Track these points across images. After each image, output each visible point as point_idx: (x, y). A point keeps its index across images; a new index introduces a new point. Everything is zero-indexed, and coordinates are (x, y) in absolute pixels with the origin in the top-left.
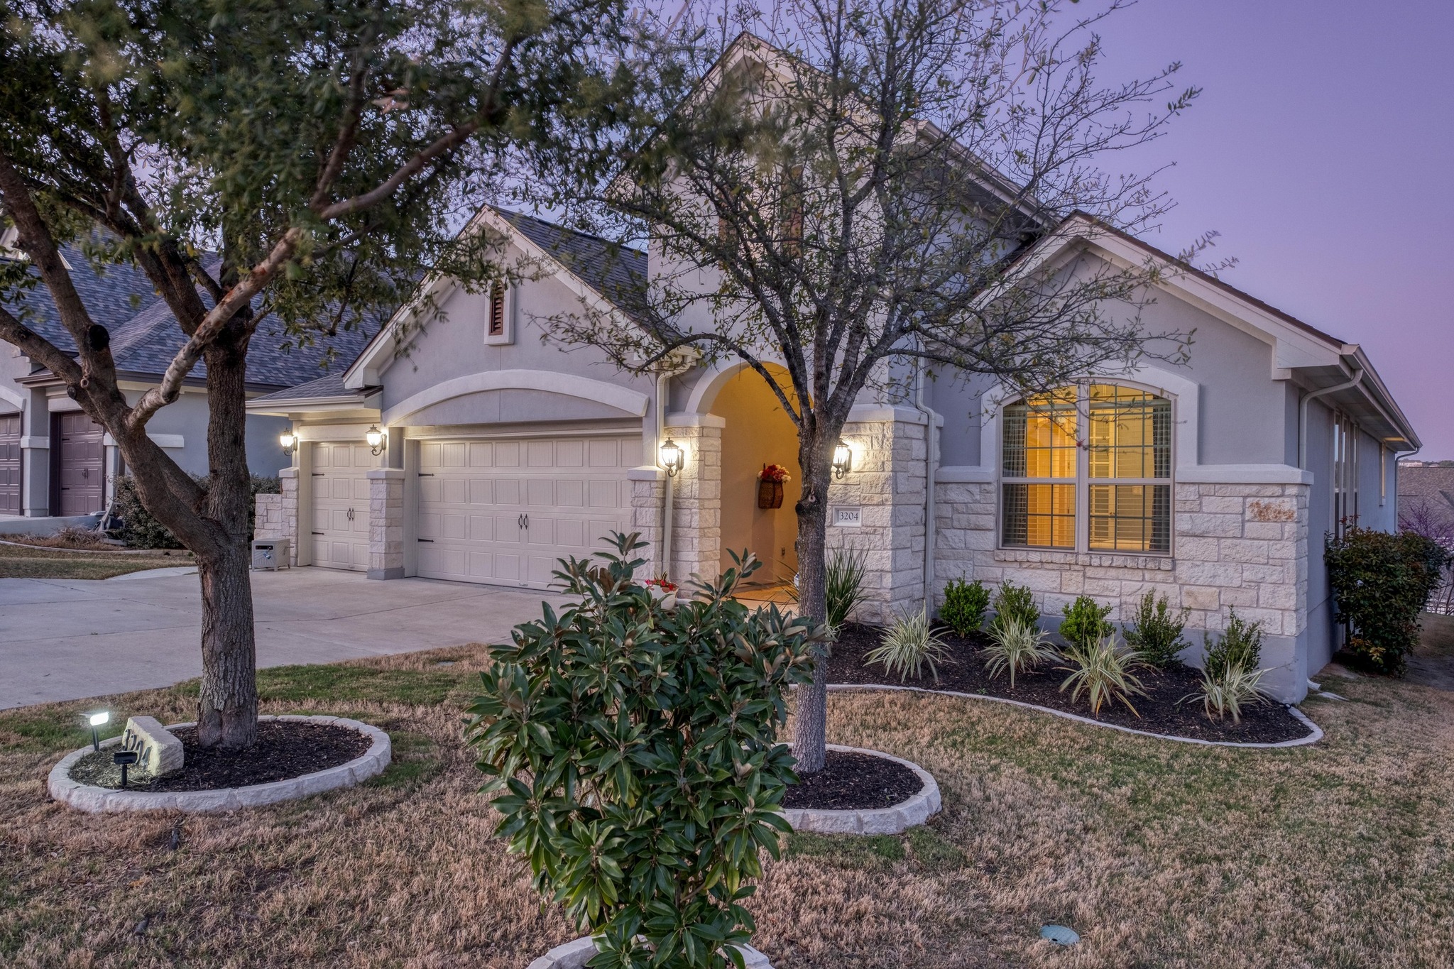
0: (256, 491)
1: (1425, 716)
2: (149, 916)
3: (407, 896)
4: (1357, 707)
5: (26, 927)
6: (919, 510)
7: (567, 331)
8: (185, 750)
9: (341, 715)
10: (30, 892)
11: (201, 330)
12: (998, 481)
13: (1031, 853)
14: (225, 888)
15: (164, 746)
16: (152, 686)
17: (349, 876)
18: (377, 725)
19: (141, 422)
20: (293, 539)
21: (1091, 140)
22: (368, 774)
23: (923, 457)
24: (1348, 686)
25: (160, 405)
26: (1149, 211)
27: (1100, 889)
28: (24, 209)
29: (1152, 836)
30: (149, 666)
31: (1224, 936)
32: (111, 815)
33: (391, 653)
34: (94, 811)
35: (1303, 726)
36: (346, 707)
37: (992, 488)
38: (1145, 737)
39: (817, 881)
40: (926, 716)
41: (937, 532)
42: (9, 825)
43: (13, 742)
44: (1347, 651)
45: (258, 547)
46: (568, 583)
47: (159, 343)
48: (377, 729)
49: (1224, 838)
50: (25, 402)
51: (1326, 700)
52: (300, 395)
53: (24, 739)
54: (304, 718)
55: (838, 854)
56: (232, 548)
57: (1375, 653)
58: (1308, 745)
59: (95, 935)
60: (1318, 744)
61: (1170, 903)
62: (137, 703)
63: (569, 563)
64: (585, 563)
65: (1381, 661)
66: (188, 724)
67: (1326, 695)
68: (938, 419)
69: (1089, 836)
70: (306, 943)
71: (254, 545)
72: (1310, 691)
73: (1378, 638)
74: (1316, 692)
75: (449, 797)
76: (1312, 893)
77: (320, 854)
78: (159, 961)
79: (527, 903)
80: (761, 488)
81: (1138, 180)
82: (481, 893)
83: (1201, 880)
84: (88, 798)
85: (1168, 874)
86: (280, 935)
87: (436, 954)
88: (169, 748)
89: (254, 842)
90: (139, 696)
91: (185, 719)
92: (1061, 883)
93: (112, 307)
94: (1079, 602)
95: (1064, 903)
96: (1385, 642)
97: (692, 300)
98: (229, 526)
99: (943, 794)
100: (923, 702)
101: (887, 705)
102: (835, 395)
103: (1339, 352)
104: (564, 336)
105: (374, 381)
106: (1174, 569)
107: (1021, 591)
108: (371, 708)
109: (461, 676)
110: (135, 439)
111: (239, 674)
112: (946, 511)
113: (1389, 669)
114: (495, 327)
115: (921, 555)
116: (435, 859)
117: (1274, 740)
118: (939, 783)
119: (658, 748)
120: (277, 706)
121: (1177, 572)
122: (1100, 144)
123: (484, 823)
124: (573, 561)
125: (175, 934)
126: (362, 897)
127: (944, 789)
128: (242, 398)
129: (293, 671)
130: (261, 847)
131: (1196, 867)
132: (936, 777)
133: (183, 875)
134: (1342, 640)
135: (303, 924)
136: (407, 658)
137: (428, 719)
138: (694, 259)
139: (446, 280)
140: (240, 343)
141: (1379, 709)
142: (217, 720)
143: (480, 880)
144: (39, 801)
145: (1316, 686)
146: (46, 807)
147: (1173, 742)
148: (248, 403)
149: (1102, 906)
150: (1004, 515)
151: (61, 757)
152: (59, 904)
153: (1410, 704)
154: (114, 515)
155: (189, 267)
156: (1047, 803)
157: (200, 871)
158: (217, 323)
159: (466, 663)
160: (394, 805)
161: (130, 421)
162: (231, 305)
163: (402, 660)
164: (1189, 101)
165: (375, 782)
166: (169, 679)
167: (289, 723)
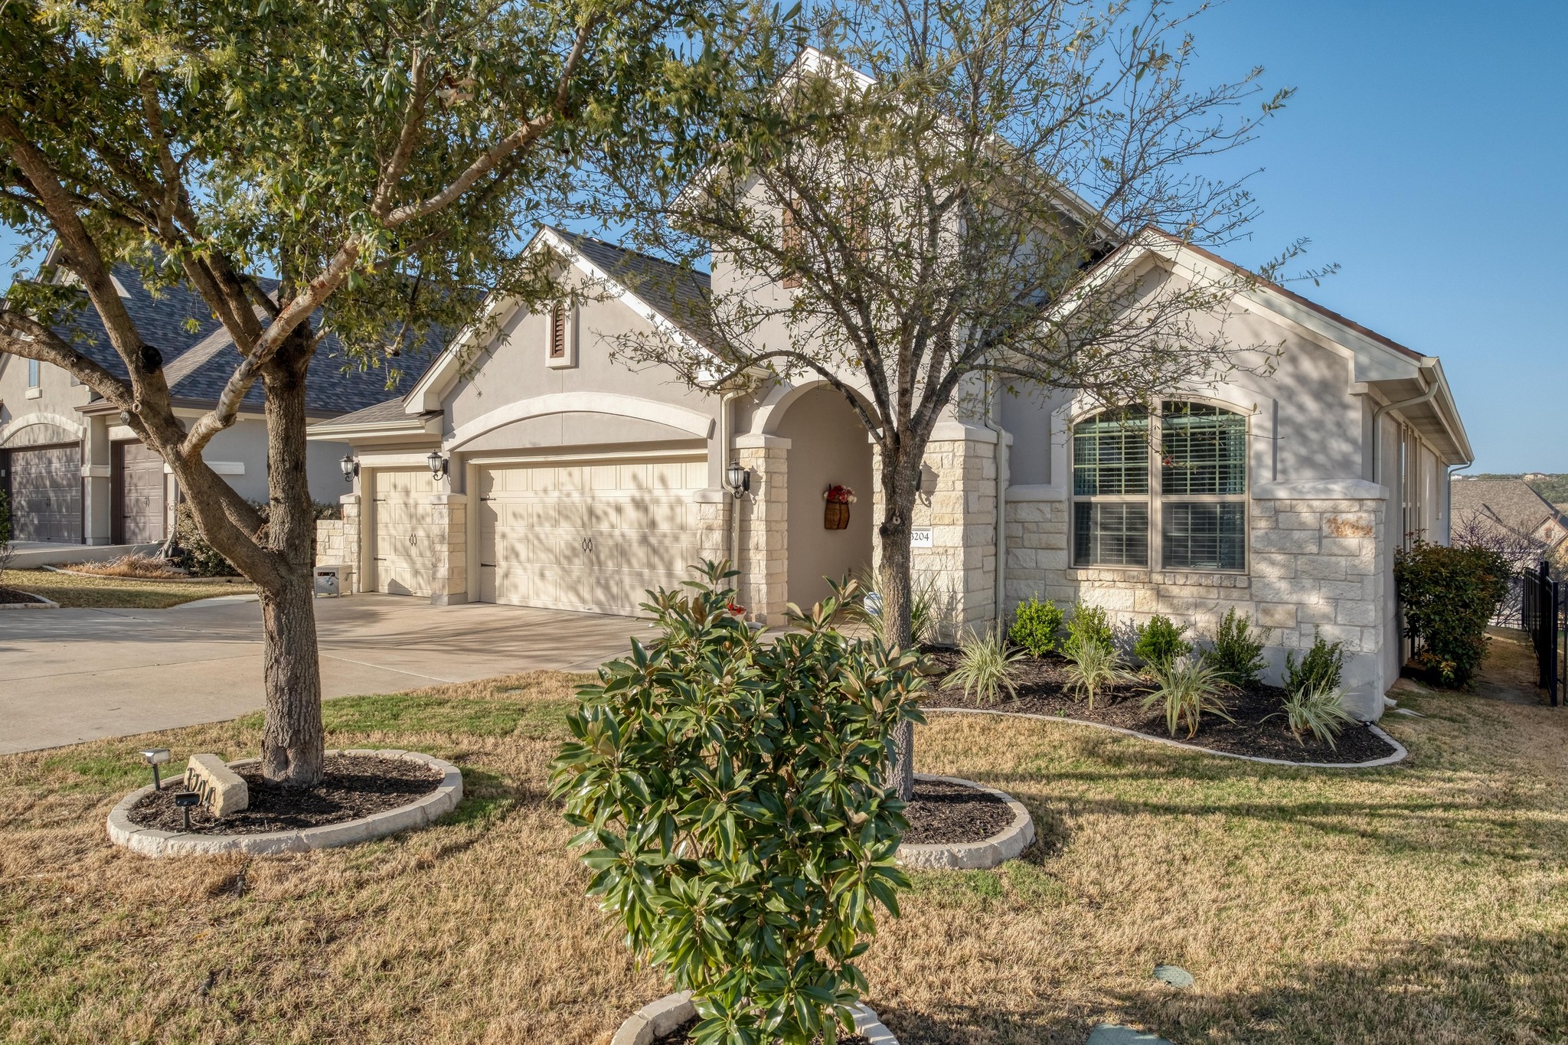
0: (317, 518)
1: (1503, 731)
2: (213, 975)
3: (486, 947)
4: (1434, 722)
5: (82, 988)
6: (991, 531)
7: (636, 350)
8: (249, 789)
9: (409, 749)
10: (87, 948)
11: (257, 349)
12: (1069, 500)
13: (1133, 887)
14: (294, 941)
15: (228, 786)
16: (215, 719)
17: (424, 925)
18: (449, 758)
19: (197, 448)
20: (355, 564)
21: (1181, 145)
22: (440, 811)
23: (993, 476)
24: (1423, 703)
25: (216, 430)
26: (1234, 220)
27: (1209, 925)
28: (68, 223)
29: (1255, 866)
30: (212, 698)
31: (1346, 975)
32: (172, 860)
33: (459, 681)
34: (155, 856)
35: (1386, 744)
36: (414, 739)
37: (1065, 506)
38: (1231, 759)
39: (915, 922)
40: (1007, 740)
41: (1007, 552)
42: (64, 874)
43: (70, 782)
44: (1414, 665)
45: (321, 574)
46: (656, 616)
47: (218, 370)
48: (447, 763)
49: (1327, 866)
50: (85, 430)
51: (1404, 717)
52: (360, 420)
53: (83, 778)
54: (371, 753)
55: (935, 892)
56: (294, 578)
57: (1447, 668)
58: (1394, 764)
59: (155, 998)
60: (1404, 762)
61: (1284, 939)
62: (200, 738)
63: (658, 595)
64: (675, 593)
65: (1452, 676)
66: (251, 760)
67: (1402, 711)
68: (1007, 438)
69: (1190, 868)
70: (382, 1002)
71: (316, 572)
72: (1387, 708)
73: (1449, 652)
74: (1391, 708)
75: (524, 835)
76: (1427, 924)
77: (393, 900)
78: (224, 1026)
79: (614, 953)
80: (827, 509)
81: (1225, 187)
82: (564, 942)
83: (1311, 913)
84: (148, 843)
85: (1277, 905)
86: (354, 992)
87: (521, 1013)
88: (233, 787)
89: (323, 887)
90: (202, 730)
91: (249, 754)
92: (1168, 919)
93: (171, 335)
94: (1154, 621)
95: (1175, 941)
96: (1456, 657)
97: (768, 315)
98: (292, 555)
99: (1036, 825)
100: (1002, 725)
101: (967, 730)
102: (920, 413)
103: (1418, 364)
104: (633, 354)
105: (434, 406)
106: (1250, 586)
107: (1095, 610)
108: (441, 740)
109: (530, 704)
110: (191, 466)
111: (304, 710)
112: (1017, 530)
113: (1461, 683)
114: (556, 350)
115: (992, 575)
116: (513, 904)
117: (1359, 759)
118: (1031, 813)
119: (762, 797)
120: (343, 739)
121: (1253, 590)
122: (1190, 149)
123: (563, 865)
124: (662, 591)
125: (241, 994)
126: (439, 949)
127: (1036, 819)
128: (302, 423)
129: (357, 702)
130: (331, 893)
131: (1304, 898)
132: (1026, 805)
133: (249, 925)
134: (1408, 654)
135: (378, 980)
136: (474, 686)
137: (499, 750)
138: (768, 274)
139: (509, 301)
140: (300, 365)
141: (1456, 725)
142: (282, 758)
143: (563, 928)
144: (97, 845)
145: (1393, 702)
146: (105, 852)
147: (1259, 763)
148: (309, 430)
149: (1216, 943)
150: (1076, 535)
151: (121, 798)
152: (118, 961)
153: (1486, 719)
154: (175, 543)
155: (245, 287)
156: (1142, 831)
157: (267, 922)
158: (275, 341)
159: (534, 690)
160: (467, 845)
161: (185, 448)
162: (288, 322)
163: (469, 688)
164: (1283, 102)
165: (447, 820)
166: (234, 711)
167: (356, 758)
